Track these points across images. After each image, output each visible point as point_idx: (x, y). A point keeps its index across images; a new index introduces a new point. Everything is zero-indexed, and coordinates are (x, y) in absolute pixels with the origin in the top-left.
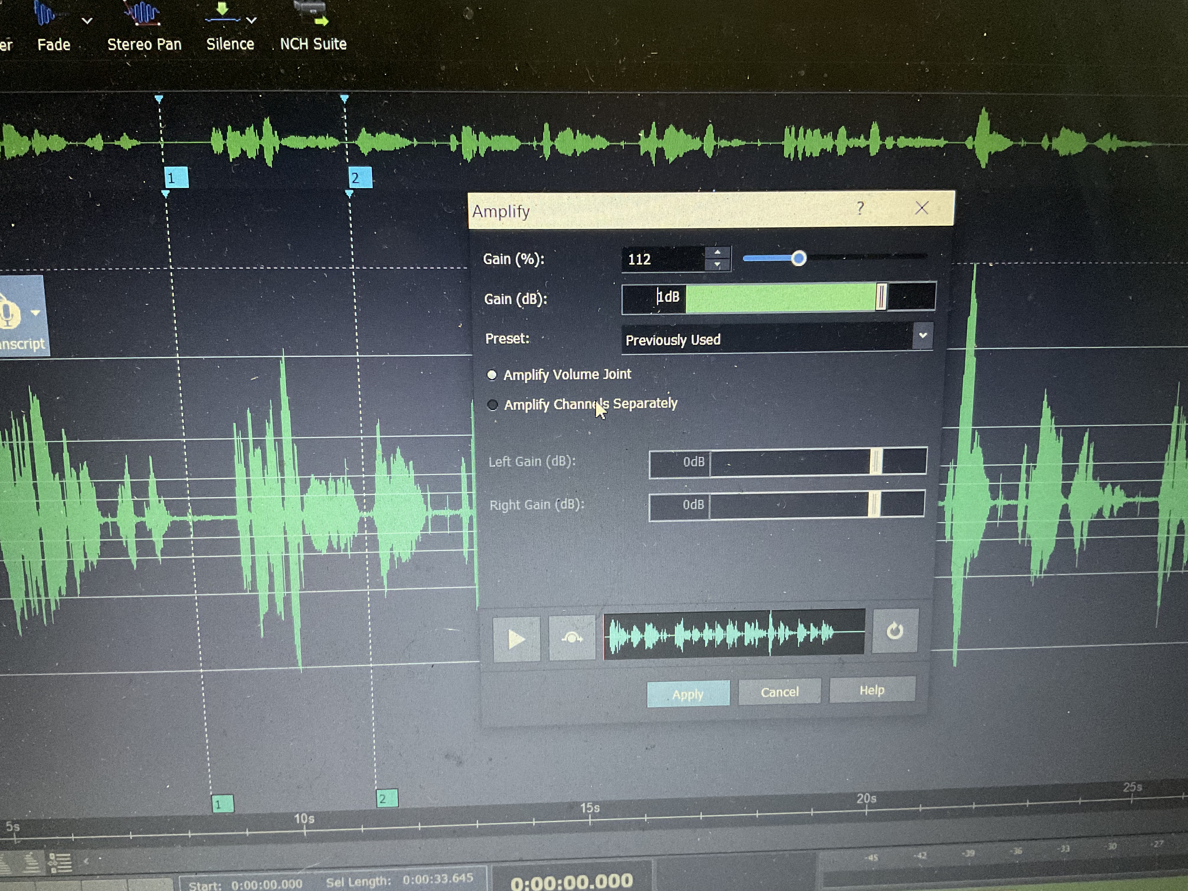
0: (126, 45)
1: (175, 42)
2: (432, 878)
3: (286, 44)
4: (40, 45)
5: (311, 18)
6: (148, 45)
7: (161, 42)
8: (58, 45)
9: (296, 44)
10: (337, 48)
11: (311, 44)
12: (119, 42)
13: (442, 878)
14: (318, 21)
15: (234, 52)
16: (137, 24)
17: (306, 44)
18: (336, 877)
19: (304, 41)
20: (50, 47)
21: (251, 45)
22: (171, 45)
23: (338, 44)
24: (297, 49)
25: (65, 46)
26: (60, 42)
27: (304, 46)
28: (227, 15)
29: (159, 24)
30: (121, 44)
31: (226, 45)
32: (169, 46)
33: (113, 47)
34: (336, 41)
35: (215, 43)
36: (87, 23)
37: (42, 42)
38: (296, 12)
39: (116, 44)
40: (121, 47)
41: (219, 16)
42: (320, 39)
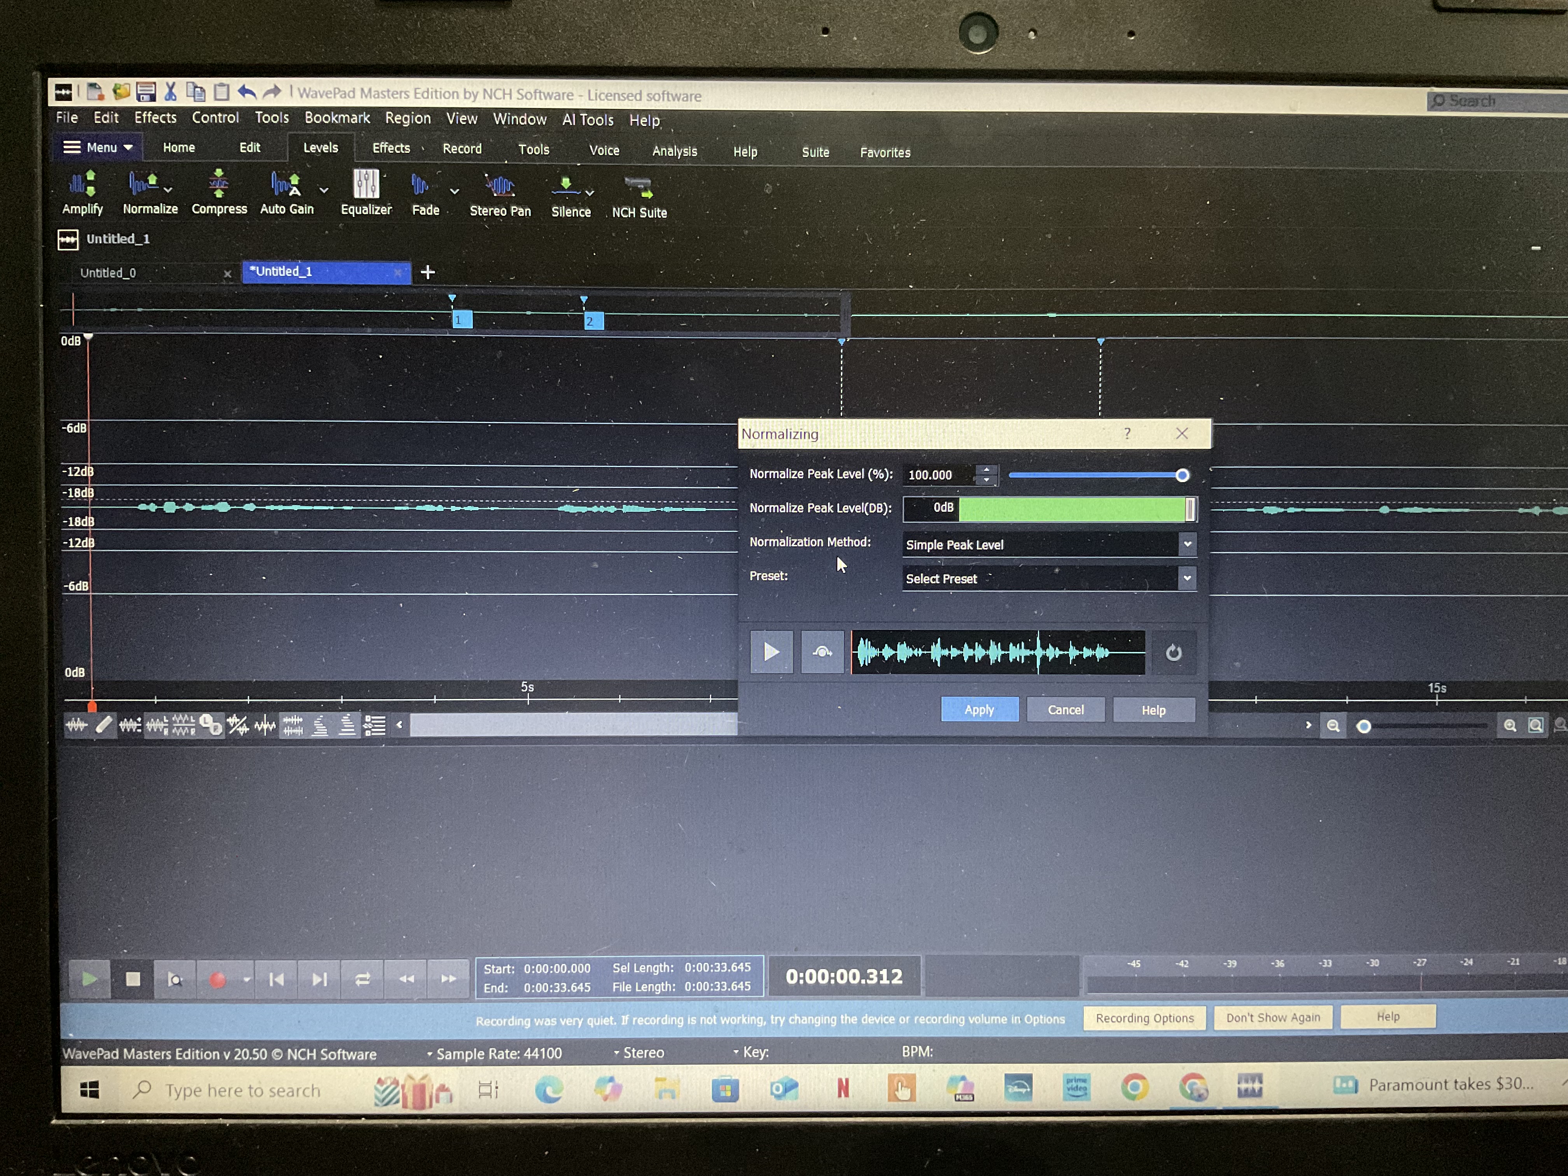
0: (485, 211)
1: (526, 210)
2: (712, 966)
3: (617, 212)
4: (414, 210)
5: (639, 191)
6: (503, 212)
7: (514, 209)
8: (430, 211)
9: (626, 212)
10: (660, 217)
11: (638, 213)
12: (480, 209)
13: (722, 968)
14: (644, 195)
15: (575, 219)
16: (495, 195)
17: (634, 213)
18: (623, 962)
19: (632, 210)
20: (423, 212)
21: (588, 212)
22: (522, 212)
23: (660, 213)
24: (626, 216)
25: (435, 211)
26: (431, 208)
27: (632, 215)
28: (569, 189)
29: (514, 195)
30: (481, 211)
31: (568, 213)
32: (521, 213)
33: (474, 212)
34: (659, 211)
35: (559, 210)
36: (455, 193)
37: (416, 208)
38: (626, 186)
39: (477, 210)
40: (481, 213)
41: (563, 189)
42: (645, 209)
